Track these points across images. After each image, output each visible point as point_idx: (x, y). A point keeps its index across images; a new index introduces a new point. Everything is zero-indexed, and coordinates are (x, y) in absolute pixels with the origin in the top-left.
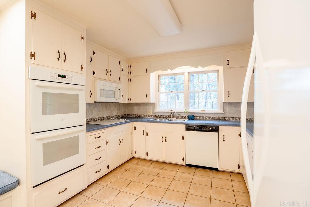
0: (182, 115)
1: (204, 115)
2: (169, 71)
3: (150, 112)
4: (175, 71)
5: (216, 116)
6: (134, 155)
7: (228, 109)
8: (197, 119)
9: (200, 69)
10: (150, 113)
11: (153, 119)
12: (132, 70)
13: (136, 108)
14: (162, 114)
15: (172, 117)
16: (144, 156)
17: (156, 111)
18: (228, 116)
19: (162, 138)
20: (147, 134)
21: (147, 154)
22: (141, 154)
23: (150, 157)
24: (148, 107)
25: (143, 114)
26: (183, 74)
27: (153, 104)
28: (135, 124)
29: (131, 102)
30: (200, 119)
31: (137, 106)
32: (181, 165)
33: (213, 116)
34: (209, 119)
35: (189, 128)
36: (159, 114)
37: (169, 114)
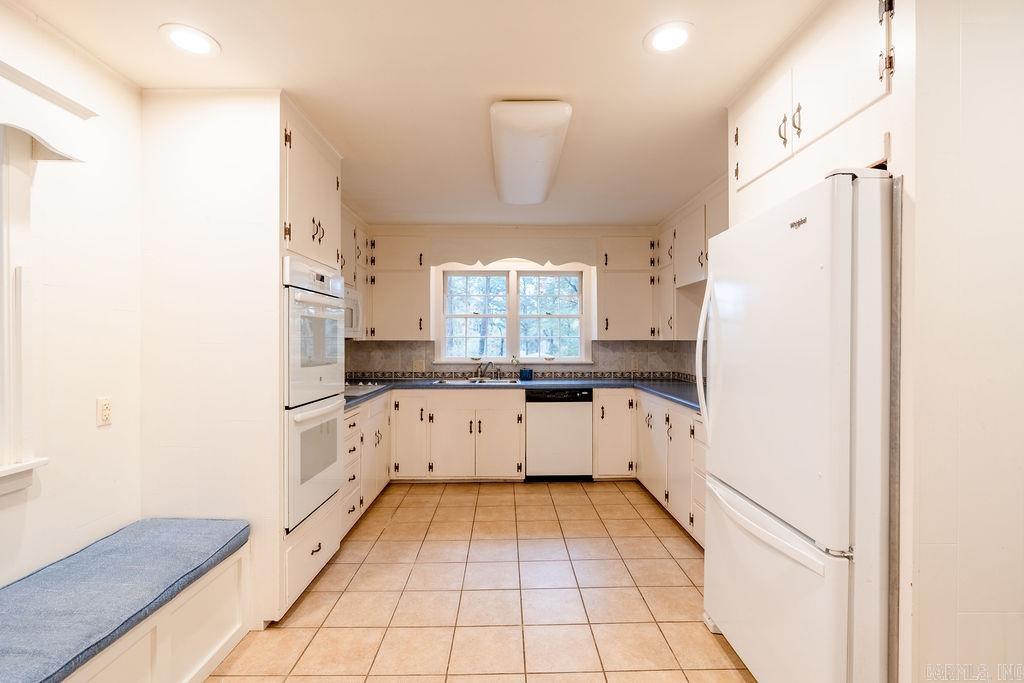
0: (504, 369)
1: (553, 369)
2: (479, 266)
3: (421, 364)
4: (497, 266)
5: (577, 369)
6: (394, 476)
7: (602, 354)
8: (537, 378)
9: (549, 266)
10: (420, 366)
11: (436, 382)
12: (375, 253)
13: (377, 355)
14: (453, 369)
15: (481, 374)
16: (423, 474)
17: (437, 361)
18: (601, 368)
19: (471, 422)
20: (431, 418)
21: (431, 467)
22: (413, 471)
23: (439, 474)
24: (417, 353)
25: (400, 369)
26: (507, 273)
27: (429, 344)
28: (397, 395)
29: (375, 338)
30: (543, 376)
31: (381, 349)
32: (513, 483)
33: (571, 369)
34: (563, 376)
35: (533, 396)
36: (445, 369)
37: (473, 369)
